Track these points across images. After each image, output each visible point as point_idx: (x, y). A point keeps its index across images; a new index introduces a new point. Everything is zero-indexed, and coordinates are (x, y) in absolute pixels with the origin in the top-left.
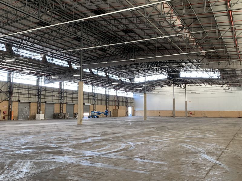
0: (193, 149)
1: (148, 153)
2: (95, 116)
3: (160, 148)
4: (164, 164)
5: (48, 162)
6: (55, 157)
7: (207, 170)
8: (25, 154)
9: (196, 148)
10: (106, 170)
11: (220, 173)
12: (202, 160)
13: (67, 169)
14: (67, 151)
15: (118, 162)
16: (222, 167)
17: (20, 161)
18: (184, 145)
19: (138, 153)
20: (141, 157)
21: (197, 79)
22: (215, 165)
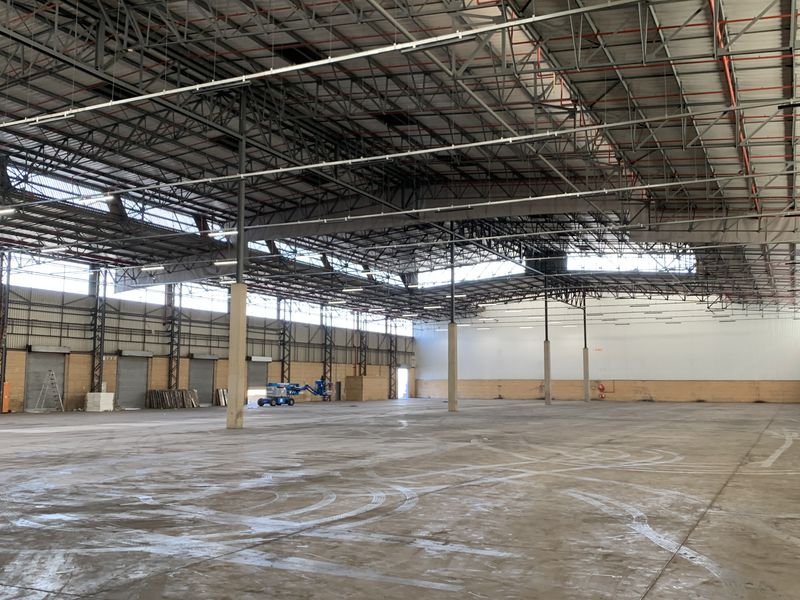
0: (606, 508)
1: (460, 523)
2: (281, 400)
3: (497, 505)
4: (509, 559)
5: (125, 555)
6: (149, 538)
7: (648, 575)
8: (48, 531)
9: (616, 503)
10: (319, 582)
11: (691, 584)
12: (635, 542)
13: (186, 578)
14: (190, 516)
15: (360, 555)
16: (698, 566)
17: (29, 552)
18: (576, 494)
19: (427, 522)
20: (436, 536)
21: (620, 275)
22: (674, 560)
